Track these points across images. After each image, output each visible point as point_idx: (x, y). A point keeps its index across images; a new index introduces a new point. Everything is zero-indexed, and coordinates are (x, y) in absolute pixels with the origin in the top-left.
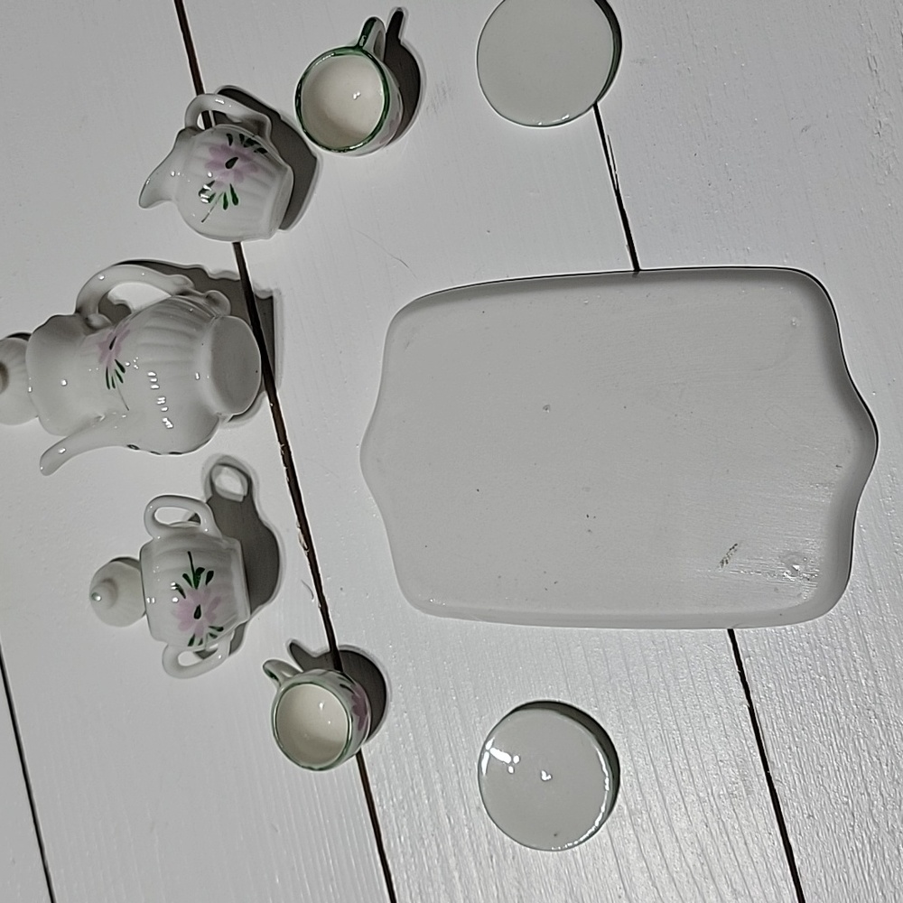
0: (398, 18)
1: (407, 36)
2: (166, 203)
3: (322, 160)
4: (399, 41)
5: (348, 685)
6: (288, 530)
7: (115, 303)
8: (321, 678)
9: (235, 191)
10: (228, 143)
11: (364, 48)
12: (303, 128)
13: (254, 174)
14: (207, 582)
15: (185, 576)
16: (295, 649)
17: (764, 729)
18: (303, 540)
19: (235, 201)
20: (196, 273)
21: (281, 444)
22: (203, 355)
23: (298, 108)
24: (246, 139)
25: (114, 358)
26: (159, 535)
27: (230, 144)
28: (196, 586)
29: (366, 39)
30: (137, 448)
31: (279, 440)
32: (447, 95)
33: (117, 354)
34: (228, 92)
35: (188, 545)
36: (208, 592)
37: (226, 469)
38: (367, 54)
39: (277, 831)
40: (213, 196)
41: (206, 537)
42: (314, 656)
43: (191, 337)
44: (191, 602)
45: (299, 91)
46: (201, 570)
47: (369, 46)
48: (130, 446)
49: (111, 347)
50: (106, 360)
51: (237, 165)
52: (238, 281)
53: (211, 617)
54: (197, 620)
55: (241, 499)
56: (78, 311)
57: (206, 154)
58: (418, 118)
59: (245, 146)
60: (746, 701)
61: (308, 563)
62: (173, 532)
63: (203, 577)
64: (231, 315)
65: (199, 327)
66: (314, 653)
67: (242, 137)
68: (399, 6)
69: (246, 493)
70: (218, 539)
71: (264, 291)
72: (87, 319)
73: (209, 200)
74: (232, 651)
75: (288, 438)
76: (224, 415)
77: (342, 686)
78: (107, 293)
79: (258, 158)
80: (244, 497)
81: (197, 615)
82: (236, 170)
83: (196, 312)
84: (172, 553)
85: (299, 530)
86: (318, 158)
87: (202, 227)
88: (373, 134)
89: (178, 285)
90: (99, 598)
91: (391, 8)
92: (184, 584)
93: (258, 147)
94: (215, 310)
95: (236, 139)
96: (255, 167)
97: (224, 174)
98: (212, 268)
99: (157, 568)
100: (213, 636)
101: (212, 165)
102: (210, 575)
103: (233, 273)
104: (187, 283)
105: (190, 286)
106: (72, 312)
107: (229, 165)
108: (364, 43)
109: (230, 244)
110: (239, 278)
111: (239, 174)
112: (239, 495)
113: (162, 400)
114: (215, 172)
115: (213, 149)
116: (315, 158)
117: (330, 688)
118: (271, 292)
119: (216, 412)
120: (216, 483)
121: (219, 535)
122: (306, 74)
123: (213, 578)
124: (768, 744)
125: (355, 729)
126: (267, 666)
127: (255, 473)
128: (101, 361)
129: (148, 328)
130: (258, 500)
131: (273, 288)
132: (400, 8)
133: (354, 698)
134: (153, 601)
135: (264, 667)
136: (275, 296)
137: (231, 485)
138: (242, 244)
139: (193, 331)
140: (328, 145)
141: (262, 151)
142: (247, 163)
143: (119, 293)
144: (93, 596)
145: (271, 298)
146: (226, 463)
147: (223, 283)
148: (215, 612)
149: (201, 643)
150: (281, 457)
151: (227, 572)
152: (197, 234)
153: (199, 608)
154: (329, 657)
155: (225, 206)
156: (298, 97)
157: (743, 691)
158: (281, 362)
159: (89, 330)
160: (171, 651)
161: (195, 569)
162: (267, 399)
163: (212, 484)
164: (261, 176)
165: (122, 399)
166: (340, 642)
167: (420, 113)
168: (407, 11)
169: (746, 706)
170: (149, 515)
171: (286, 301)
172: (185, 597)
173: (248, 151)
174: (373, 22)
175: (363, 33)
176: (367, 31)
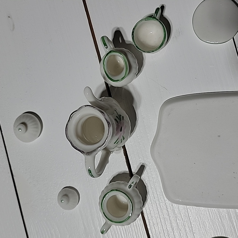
1: (166, 14)
4: (163, 15)
11: (156, 18)
23: (133, 38)
29: (157, 15)
32: (180, 33)
38: (157, 20)
45: (133, 32)
47: (158, 17)
68: (163, 4)
90: (63, 201)
91: (160, 5)
108: (156, 16)
132: (163, 5)
150: (123, 153)
156: (133, 34)
174: (158, 9)
175: (155, 13)
176: (157, 12)
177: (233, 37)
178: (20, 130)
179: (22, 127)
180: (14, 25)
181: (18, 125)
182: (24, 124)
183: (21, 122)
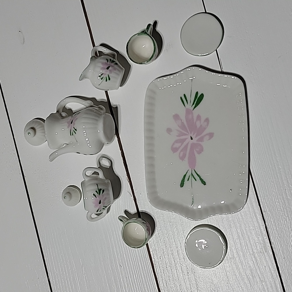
0: (155, 23)
1: (158, 29)
2: (86, 79)
3: (132, 66)
4: (156, 30)
5: (145, 222)
6: (123, 176)
7: (68, 109)
8: (136, 220)
9: (110, 76)
10: (107, 62)
11: (147, 33)
12: (129, 57)
13: (115, 71)
14: (103, 193)
15: (96, 191)
16: (126, 212)
17: (270, 233)
18: (128, 179)
19: (109, 79)
20: (93, 100)
21: (121, 151)
22: (101, 125)
23: (127, 51)
24: (112, 60)
25: (73, 126)
26: (87, 179)
27: (108, 62)
28: (100, 194)
29: (148, 30)
30: (79, 153)
31: (120, 150)
32: (171, 46)
33: (74, 125)
34: (103, 45)
35: (96, 182)
36: (103, 196)
37: (104, 158)
38: (148, 35)
39: (121, 267)
40: (103, 78)
41: (101, 179)
42: (132, 214)
43: (97, 120)
44: (98, 199)
45: (127, 46)
46: (101, 189)
47: (149, 32)
48: (77, 153)
49: (71, 123)
50: (70, 127)
51: (110, 68)
52: (107, 102)
53: (104, 203)
54: (100, 204)
55: (109, 167)
56: (57, 111)
57: (101, 65)
58: (162, 53)
59: (112, 63)
60: (264, 225)
61: (130, 186)
62: (91, 178)
63: (101, 191)
64: (106, 113)
65: (99, 117)
66: (133, 213)
67: (111, 60)
69: (110, 166)
70: (104, 180)
71: (115, 105)
72: (61, 114)
73: (102, 79)
74: (107, 212)
75: (123, 149)
76: (105, 143)
77: (143, 223)
78: (65, 106)
79: (116, 66)
80: (110, 167)
81: (100, 203)
82: (110, 70)
83: (96, 112)
84: (92, 184)
85: (127, 176)
86: (131, 65)
87: (99, 87)
88: (151, 59)
89: (89, 104)
91: (153, 20)
92: (96, 194)
93: (115, 63)
94: (102, 111)
95: (109, 60)
96: (115, 69)
97: (106, 71)
98: (98, 98)
99: (87, 189)
100: (104, 209)
101: (102, 69)
102: (103, 191)
103: (105, 100)
104: (92, 103)
105: (92, 104)
106: (55, 112)
107: (108, 68)
109: (104, 91)
110: (107, 101)
111: (111, 71)
112: (108, 166)
113: (87, 139)
114: (103, 71)
115: (103, 64)
116: (130, 65)
117: (140, 224)
118: (117, 105)
119: (103, 142)
120: (101, 163)
121: (105, 179)
122: (129, 40)
123: (104, 192)
124: (271, 238)
125: (148, 235)
126: (120, 218)
127: (113, 159)
128: (68, 127)
129: (84, 117)
130: (114, 168)
131: (117, 104)
132: (156, 20)
133: (147, 226)
134: (86, 198)
135: (118, 218)
136: (118, 106)
137: (106, 163)
138: (108, 91)
139: (97, 118)
140: (137, 62)
141: (116, 64)
142: (113, 68)
143: (69, 106)
144: (65, 197)
145: (117, 107)
146: (104, 157)
147: (102, 102)
148: (105, 202)
149: (100, 211)
150: (121, 155)
151: (108, 190)
152: (96, 88)
153: (100, 201)
154: (137, 214)
155: (106, 81)
156: (127, 48)
157: (263, 222)
158: (121, 126)
159: (62, 118)
160: (89, 213)
161: (99, 189)
162: (116, 137)
163: (100, 163)
164: (116, 71)
165: (76, 139)
166: (140, 210)
167: (162, 52)
168: (158, 21)
169: (264, 226)
170: (84, 174)
171: (121, 108)
172: (96, 198)
173: (113, 64)
174: (149, 25)
175: (147, 28)
176: (148, 28)
177: (216, 49)
178: (30, 134)
179: (31, 131)
180: (24, 39)
181: (28, 130)
182: (33, 128)
183: (31, 127)
